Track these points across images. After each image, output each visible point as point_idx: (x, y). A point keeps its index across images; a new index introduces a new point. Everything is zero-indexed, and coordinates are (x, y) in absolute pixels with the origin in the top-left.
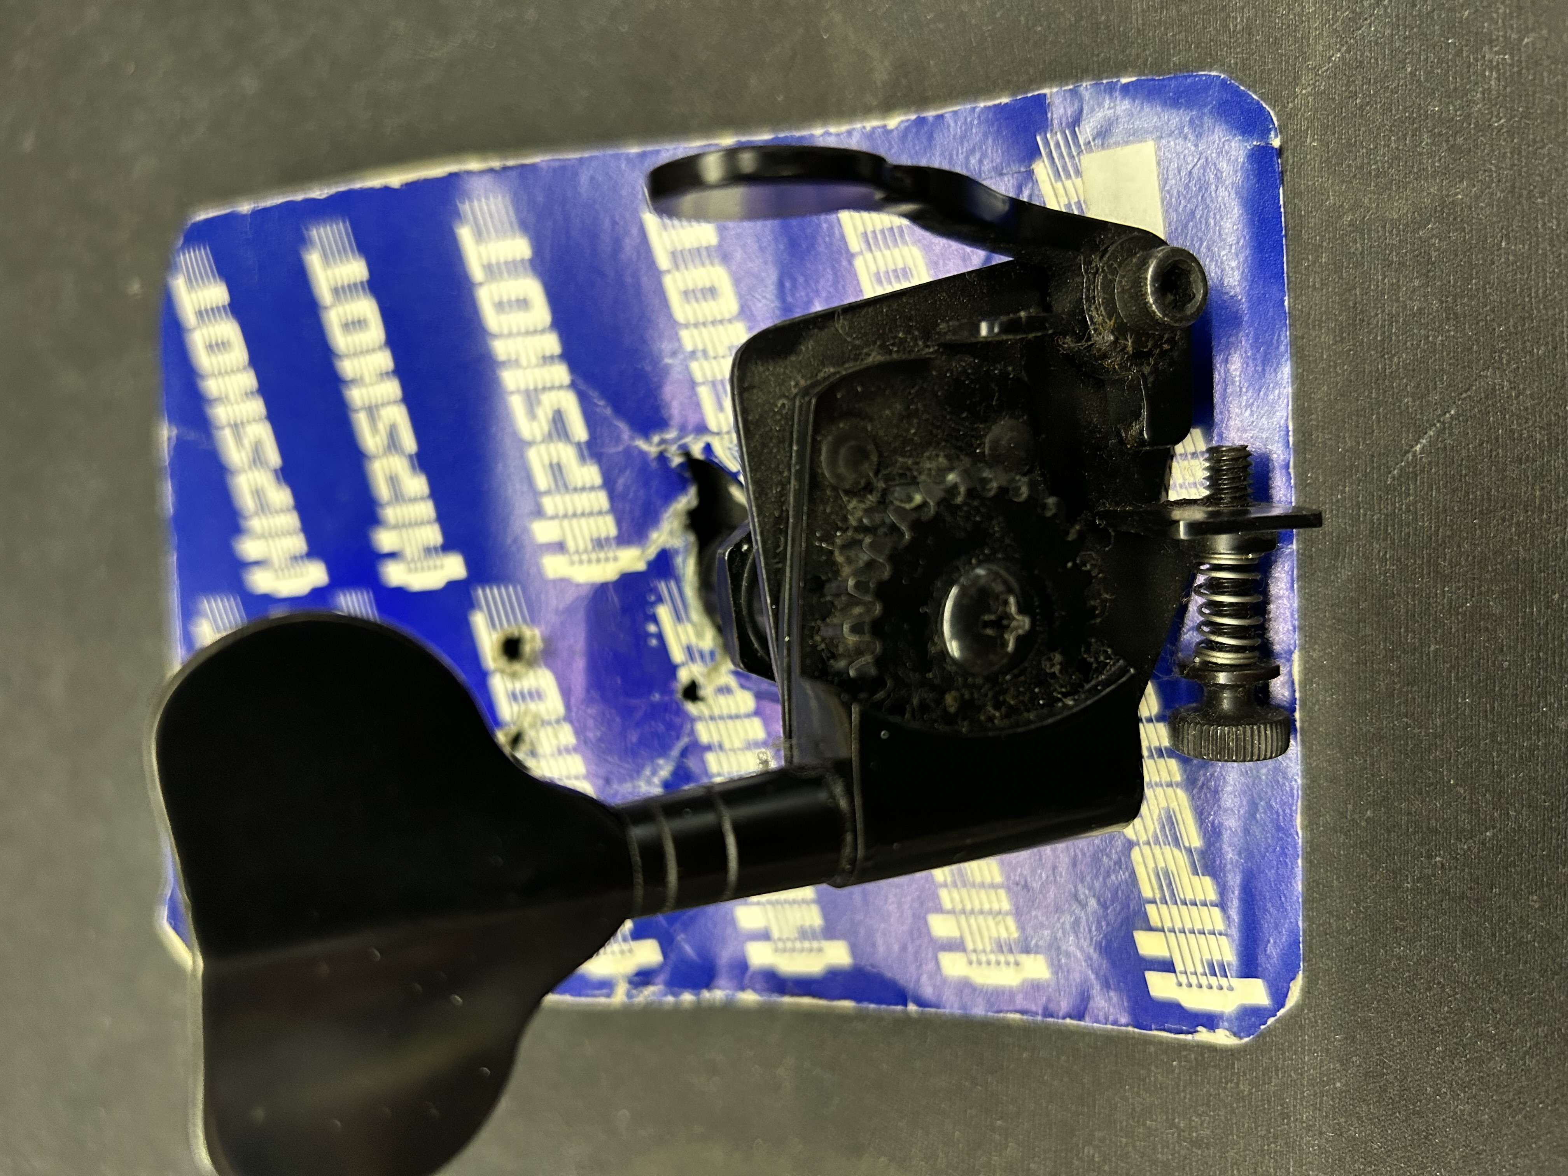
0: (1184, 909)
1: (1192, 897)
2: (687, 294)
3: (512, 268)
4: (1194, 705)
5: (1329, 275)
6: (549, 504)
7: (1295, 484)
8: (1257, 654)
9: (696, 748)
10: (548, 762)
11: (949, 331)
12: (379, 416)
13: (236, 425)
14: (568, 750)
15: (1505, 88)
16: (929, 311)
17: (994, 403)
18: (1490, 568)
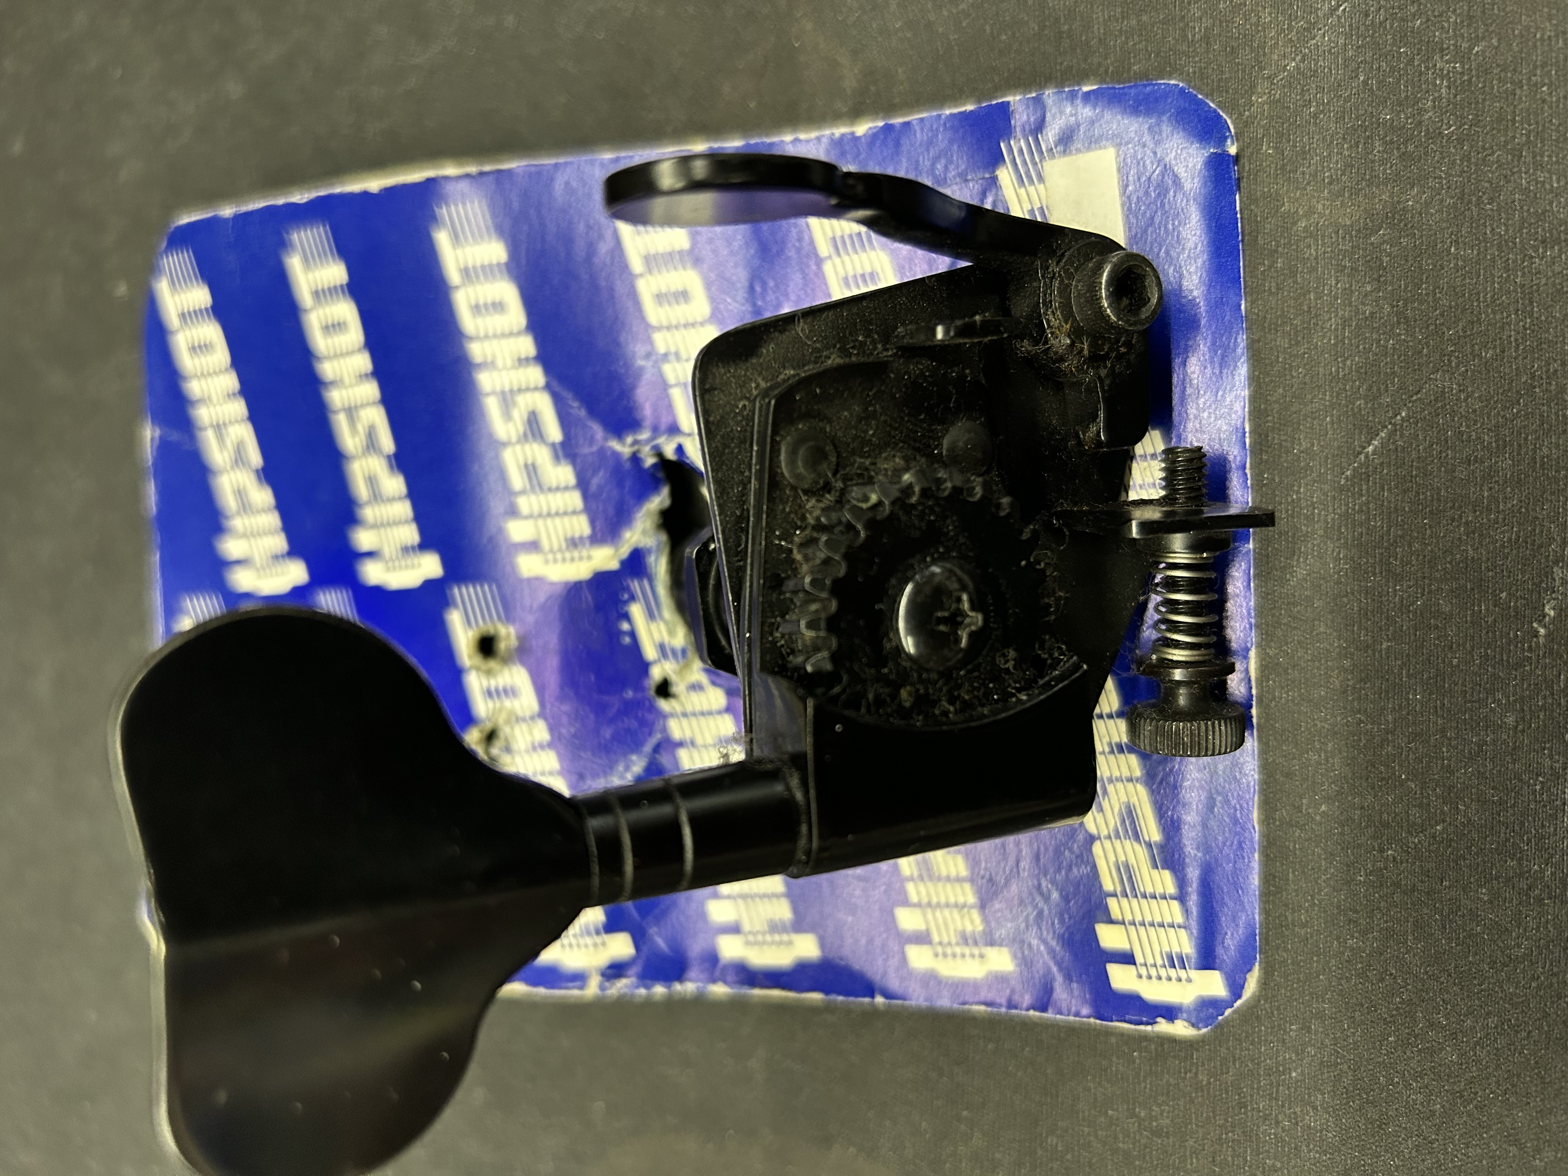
0: (1144, 902)
1: (1152, 891)
2: (660, 298)
3: (488, 271)
4: (1153, 701)
5: (1284, 280)
6: (524, 504)
7: (1252, 484)
8: (1213, 651)
9: (669, 745)
10: (522, 758)
11: (907, 334)
12: (358, 417)
13: (218, 426)
14: (542, 747)
15: (1455, 96)
16: (889, 315)
17: (952, 405)
18: (1440, 567)
